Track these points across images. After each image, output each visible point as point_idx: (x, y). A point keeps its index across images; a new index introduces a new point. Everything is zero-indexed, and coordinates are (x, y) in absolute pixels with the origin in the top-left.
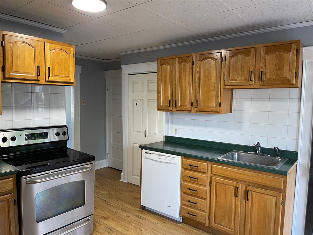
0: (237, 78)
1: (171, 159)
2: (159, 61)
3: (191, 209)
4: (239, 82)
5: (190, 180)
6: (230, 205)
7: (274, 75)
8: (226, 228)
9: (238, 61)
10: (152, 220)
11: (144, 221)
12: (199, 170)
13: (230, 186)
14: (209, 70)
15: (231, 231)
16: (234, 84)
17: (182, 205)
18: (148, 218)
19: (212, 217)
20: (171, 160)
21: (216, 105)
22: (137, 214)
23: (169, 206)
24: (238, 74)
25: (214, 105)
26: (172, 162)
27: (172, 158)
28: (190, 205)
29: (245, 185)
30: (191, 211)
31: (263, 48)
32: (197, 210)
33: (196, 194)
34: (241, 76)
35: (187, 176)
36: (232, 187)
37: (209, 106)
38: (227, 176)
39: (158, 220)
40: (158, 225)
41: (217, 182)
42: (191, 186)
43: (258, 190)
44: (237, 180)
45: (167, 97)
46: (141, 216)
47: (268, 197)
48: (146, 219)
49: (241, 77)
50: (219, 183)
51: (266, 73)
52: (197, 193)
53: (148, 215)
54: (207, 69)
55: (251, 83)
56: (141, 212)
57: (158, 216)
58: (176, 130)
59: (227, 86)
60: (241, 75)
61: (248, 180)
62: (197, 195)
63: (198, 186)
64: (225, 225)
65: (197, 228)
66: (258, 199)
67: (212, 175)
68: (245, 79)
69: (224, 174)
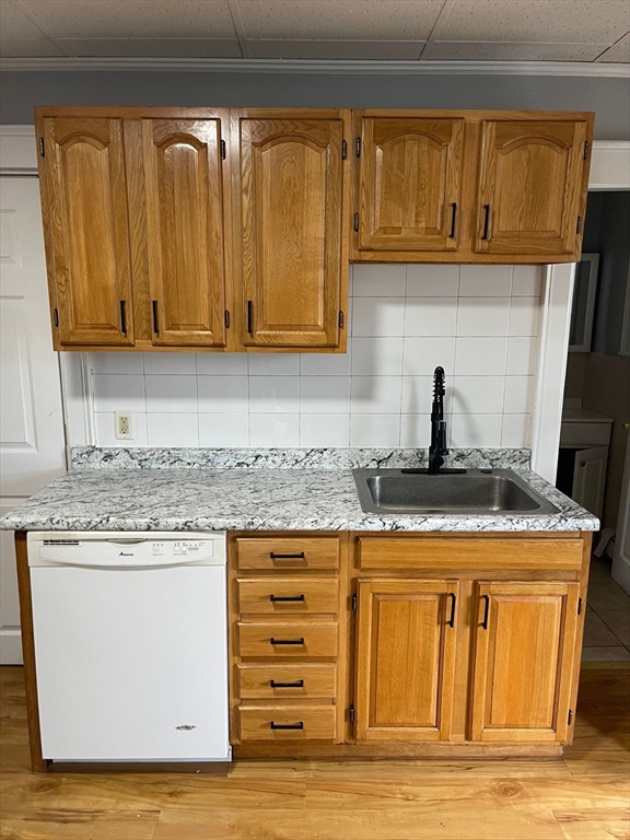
0: (403, 224)
1: (184, 548)
2: (49, 123)
3: (278, 708)
4: (411, 240)
5: (272, 610)
6: (424, 656)
7: (520, 220)
8: (410, 729)
9: (407, 164)
10: (122, 806)
11: (92, 826)
12: (310, 566)
13: (423, 598)
14: (295, 187)
15: (426, 734)
16: (393, 245)
17: (241, 704)
18: (98, 802)
19: (363, 711)
20: (184, 553)
21: (325, 319)
22: (37, 804)
23: (187, 728)
24: (406, 210)
25: (320, 323)
26: (191, 557)
27: (187, 542)
28: (275, 694)
29: (471, 582)
30: (280, 715)
31: (490, 124)
32: (302, 704)
33: (298, 650)
34: (416, 217)
35: (263, 598)
36: (430, 598)
37: (299, 327)
38: (414, 566)
39: (142, 794)
40: (162, 817)
41: (379, 594)
42: (279, 628)
43: (513, 588)
44: (444, 571)
45: (105, 290)
46: (63, 805)
47: (543, 600)
48: (95, 814)
49: (416, 222)
50: (386, 594)
51: (497, 214)
52: (305, 647)
53: (91, 789)
54: (289, 181)
55: (451, 244)
56: (51, 786)
57: (132, 778)
58: (124, 421)
59: (362, 253)
60: (417, 215)
61: (481, 563)
62: (304, 655)
63: (304, 624)
64: (408, 720)
65: (295, 759)
66: (514, 615)
67: (355, 573)
68: (429, 230)
69: (405, 562)
